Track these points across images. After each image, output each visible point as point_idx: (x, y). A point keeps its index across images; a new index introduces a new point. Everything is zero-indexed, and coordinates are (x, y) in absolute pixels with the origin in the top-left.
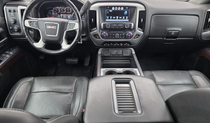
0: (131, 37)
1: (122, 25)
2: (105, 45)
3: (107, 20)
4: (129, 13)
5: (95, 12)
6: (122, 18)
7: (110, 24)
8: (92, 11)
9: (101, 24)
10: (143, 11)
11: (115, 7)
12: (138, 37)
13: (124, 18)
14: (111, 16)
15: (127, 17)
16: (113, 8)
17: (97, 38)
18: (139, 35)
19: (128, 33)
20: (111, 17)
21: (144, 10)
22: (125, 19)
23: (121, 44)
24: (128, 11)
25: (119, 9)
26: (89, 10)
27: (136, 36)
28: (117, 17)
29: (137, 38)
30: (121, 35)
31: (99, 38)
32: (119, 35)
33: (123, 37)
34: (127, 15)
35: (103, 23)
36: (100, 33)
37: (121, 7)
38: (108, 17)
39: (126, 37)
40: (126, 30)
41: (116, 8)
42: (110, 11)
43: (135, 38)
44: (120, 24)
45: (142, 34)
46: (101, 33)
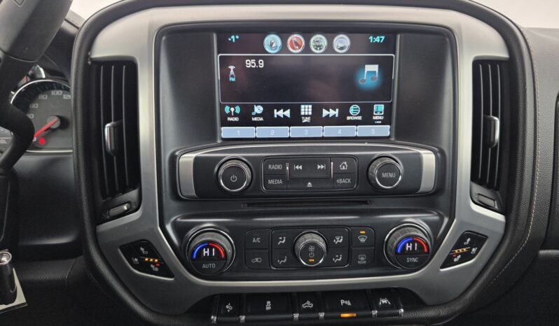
0: (424, 255)
1: (344, 167)
2: (214, 318)
3: (226, 132)
4: (395, 76)
5: (125, 69)
6: (344, 111)
7: (254, 163)
8: (107, 63)
9: (173, 159)
10: (494, 62)
11: (284, 28)
12: (474, 250)
13: (354, 111)
14: (258, 100)
15: (379, 108)
16: (272, 43)
17: (145, 267)
18: (478, 240)
19: (399, 222)
20: (258, 109)
21: (502, 53)
22: (367, 119)
23: (346, 309)
24: (386, 66)
25: (319, 47)
26: (87, 57)
27: (459, 244)
28: (306, 109)
29: (467, 256)
30: (339, 240)
31: (165, 270)
32: (322, 244)
33: (362, 259)
34: (383, 91)
35: (194, 155)
36: (169, 228)
37: (331, 28)
38: (233, 110)
39: (380, 257)
40: (378, 203)
41: (295, 37)
42: (250, 64)
43: (448, 262)
44: (331, 158)
45: (501, 230)
46: (181, 230)
